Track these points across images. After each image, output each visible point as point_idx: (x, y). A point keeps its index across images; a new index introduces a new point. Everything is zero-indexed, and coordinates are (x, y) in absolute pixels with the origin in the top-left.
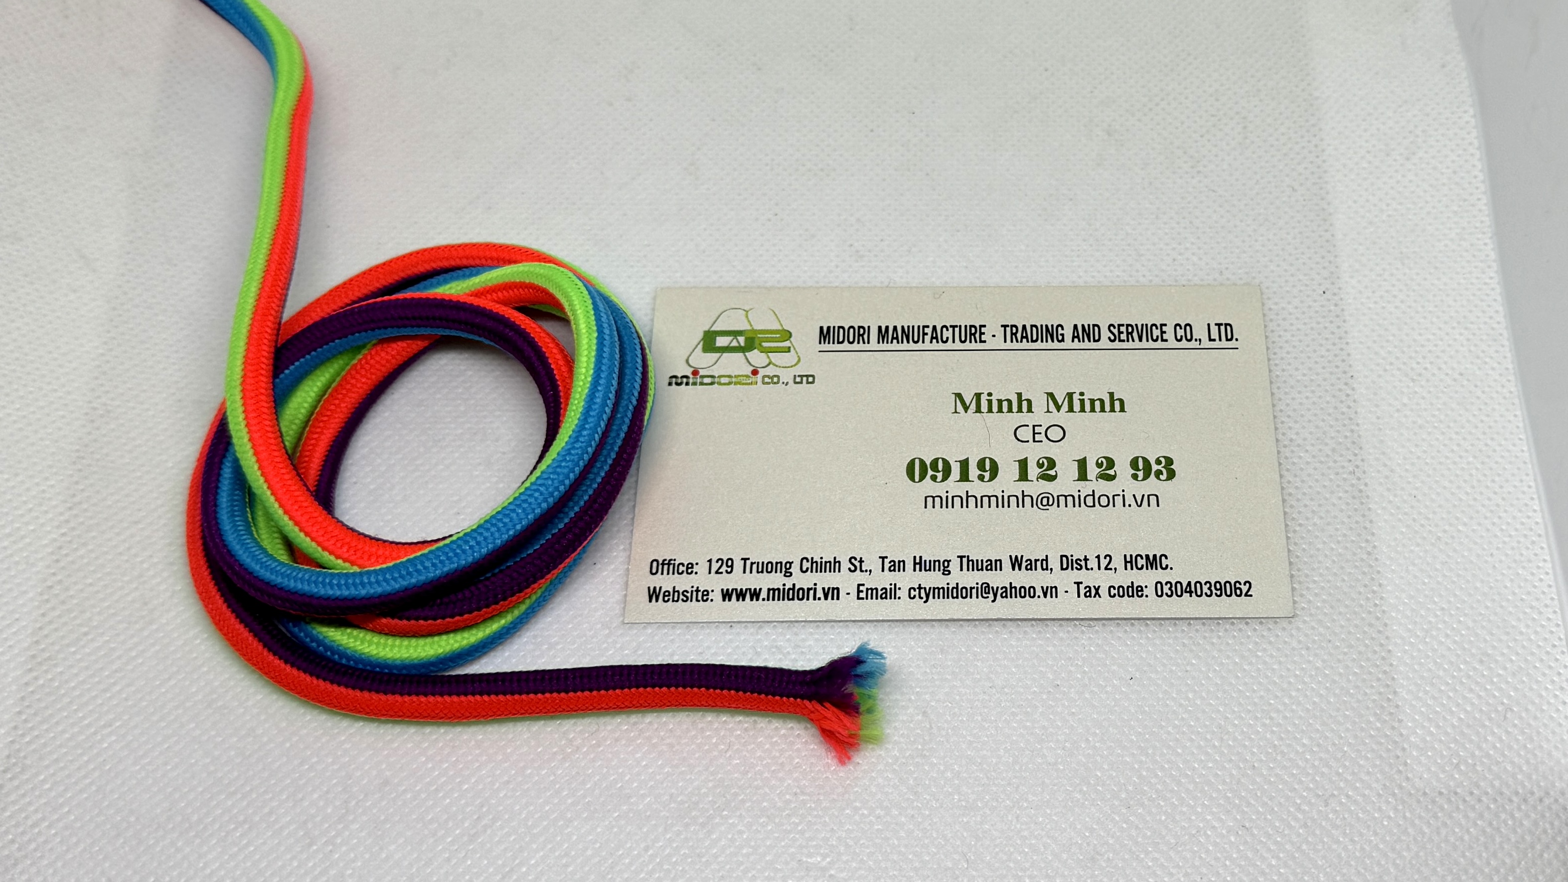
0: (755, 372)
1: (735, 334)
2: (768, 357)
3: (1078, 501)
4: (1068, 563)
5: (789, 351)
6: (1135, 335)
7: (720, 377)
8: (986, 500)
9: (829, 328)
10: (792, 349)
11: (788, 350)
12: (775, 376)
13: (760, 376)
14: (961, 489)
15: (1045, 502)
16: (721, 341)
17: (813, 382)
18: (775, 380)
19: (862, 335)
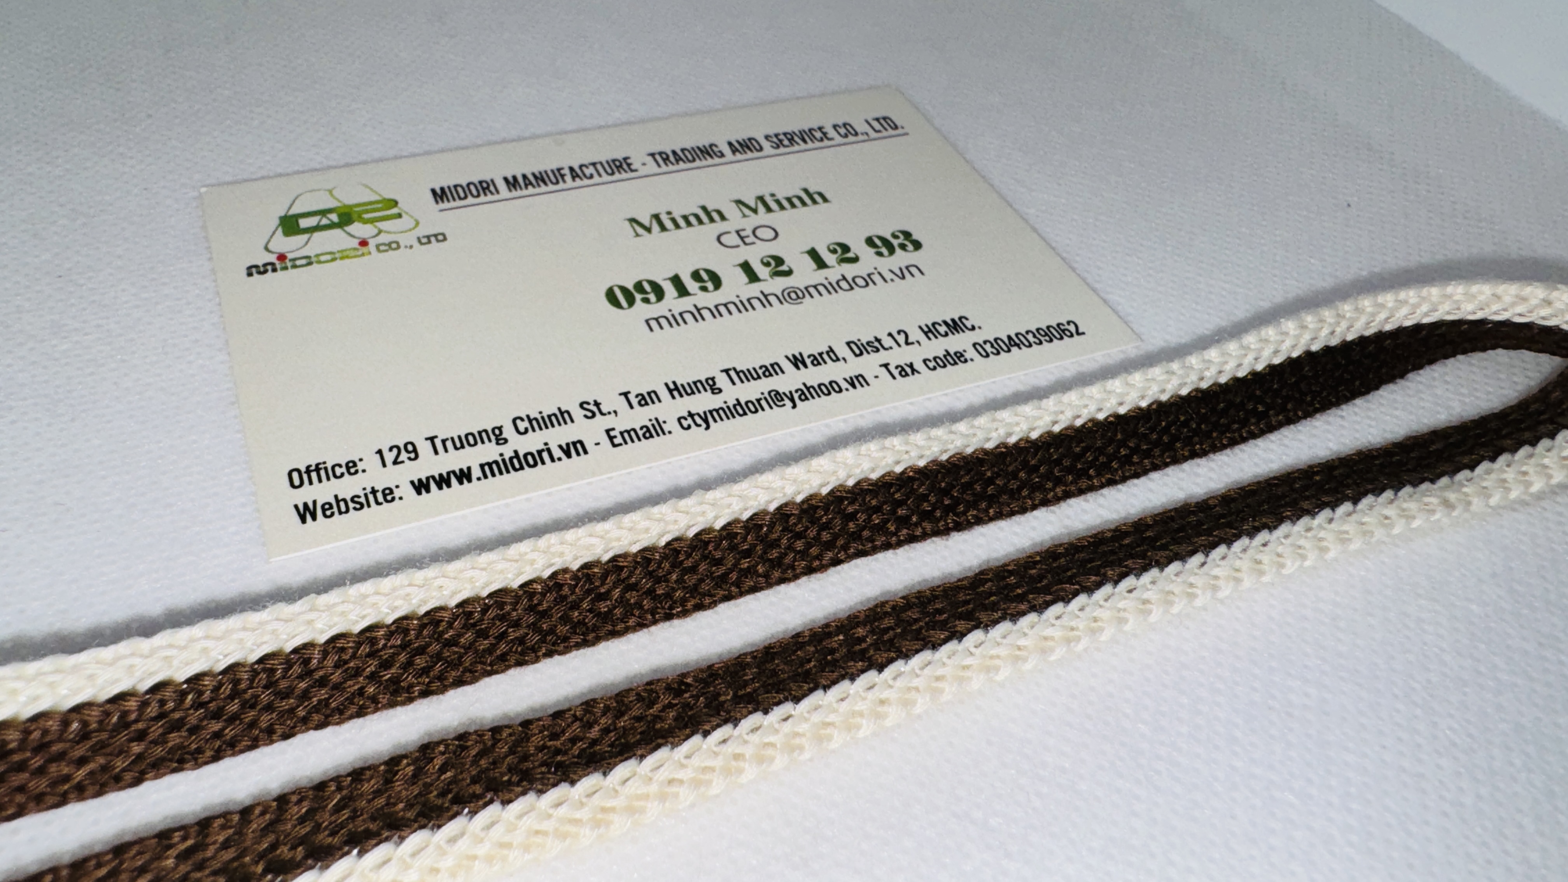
0: (364, 243)
1: (323, 213)
2: (376, 227)
6: (797, 139)
7: (317, 256)
8: (722, 309)
9: (442, 189)
10: (403, 214)
11: (399, 216)
12: (392, 242)
13: (372, 247)
15: (794, 296)
16: (306, 223)
17: (445, 239)
18: (394, 246)
19: (487, 188)
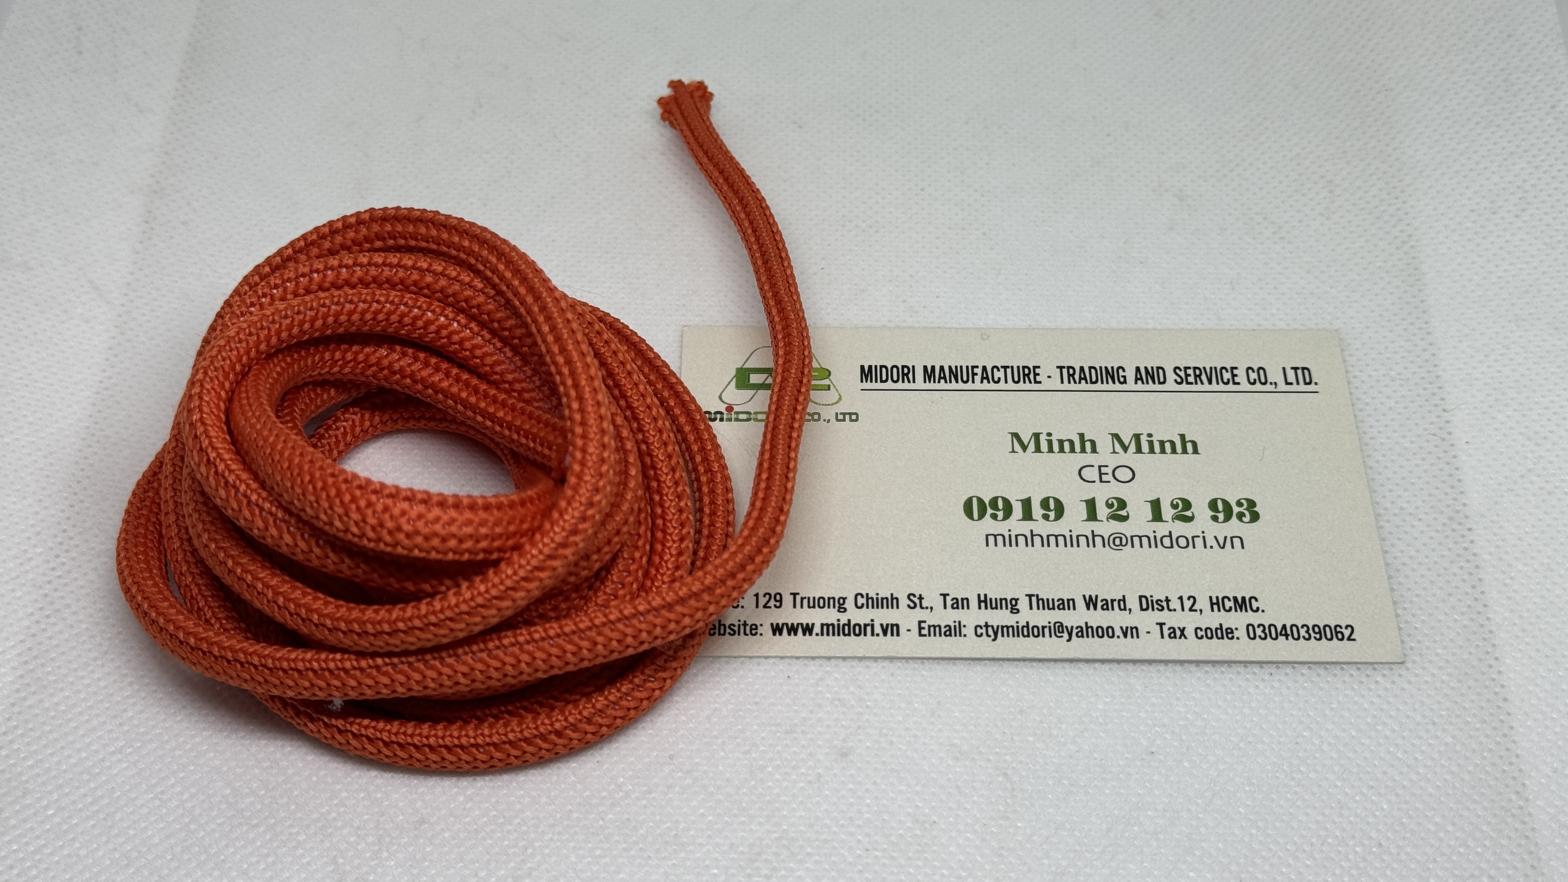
3: (1155, 542)
4: (1147, 604)
5: (829, 389)
14: (1025, 527)
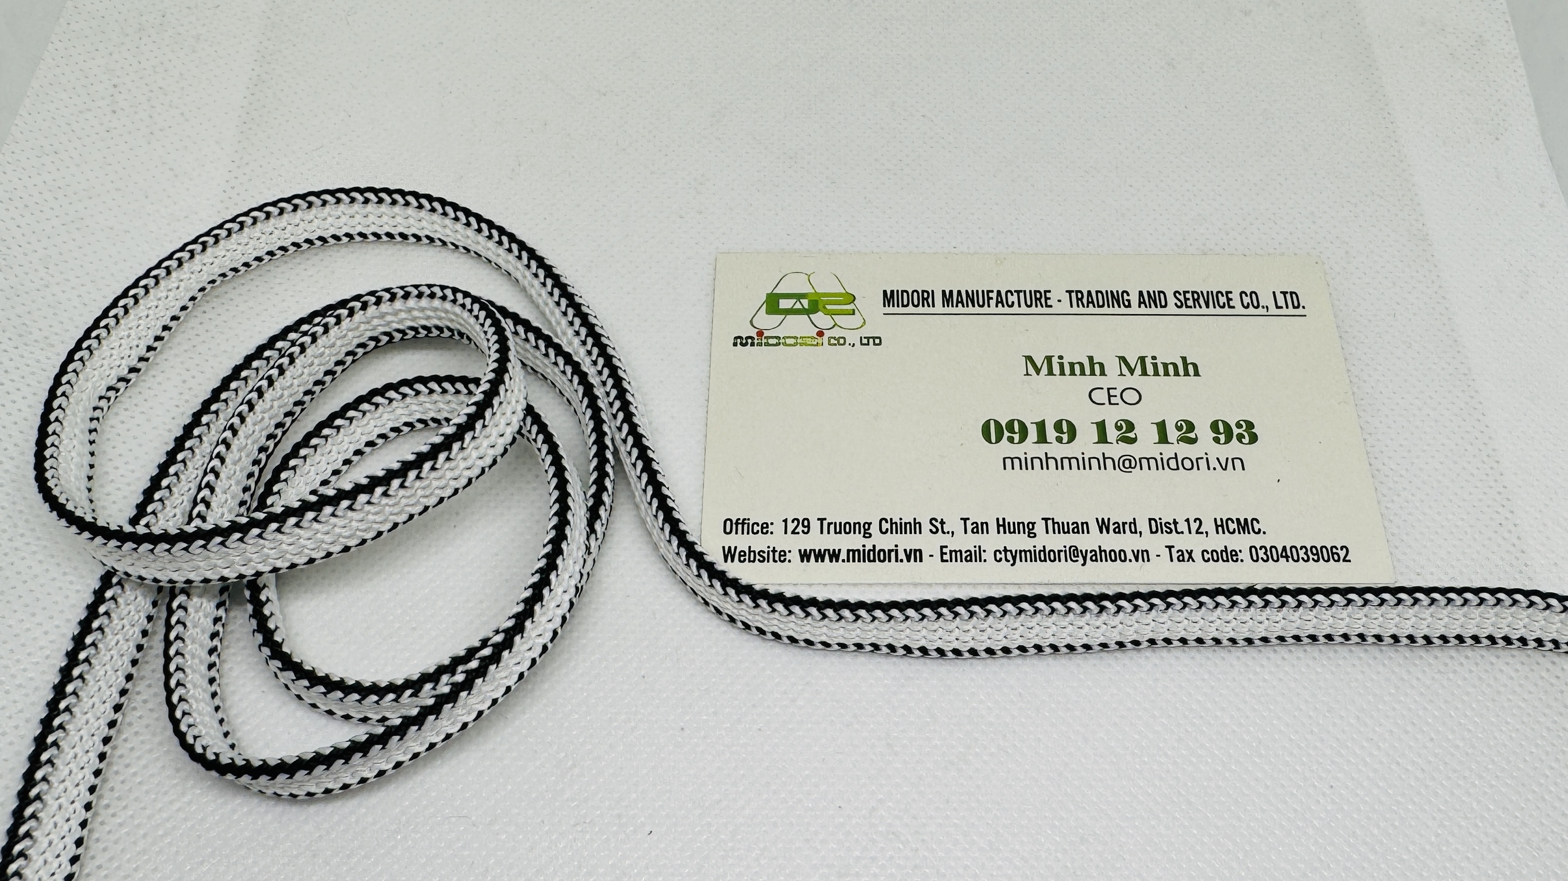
0: (820, 334)
1: (799, 297)
2: (834, 319)
3: (1162, 464)
4: (1157, 526)
5: (854, 314)
6: (1201, 301)
7: (785, 338)
8: (1066, 462)
9: (892, 292)
10: (856, 311)
11: (853, 312)
12: (842, 338)
13: (825, 338)
14: (1040, 451)
15: (1127, 464)
16: (785, 304)
17: (880, 344)
18: (841, 341)
19: (927, 299)
